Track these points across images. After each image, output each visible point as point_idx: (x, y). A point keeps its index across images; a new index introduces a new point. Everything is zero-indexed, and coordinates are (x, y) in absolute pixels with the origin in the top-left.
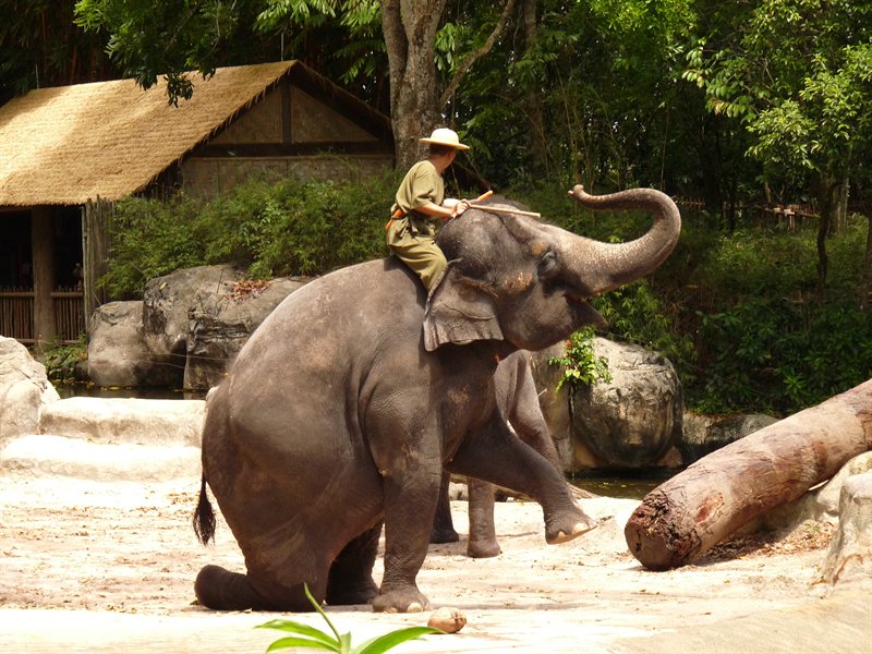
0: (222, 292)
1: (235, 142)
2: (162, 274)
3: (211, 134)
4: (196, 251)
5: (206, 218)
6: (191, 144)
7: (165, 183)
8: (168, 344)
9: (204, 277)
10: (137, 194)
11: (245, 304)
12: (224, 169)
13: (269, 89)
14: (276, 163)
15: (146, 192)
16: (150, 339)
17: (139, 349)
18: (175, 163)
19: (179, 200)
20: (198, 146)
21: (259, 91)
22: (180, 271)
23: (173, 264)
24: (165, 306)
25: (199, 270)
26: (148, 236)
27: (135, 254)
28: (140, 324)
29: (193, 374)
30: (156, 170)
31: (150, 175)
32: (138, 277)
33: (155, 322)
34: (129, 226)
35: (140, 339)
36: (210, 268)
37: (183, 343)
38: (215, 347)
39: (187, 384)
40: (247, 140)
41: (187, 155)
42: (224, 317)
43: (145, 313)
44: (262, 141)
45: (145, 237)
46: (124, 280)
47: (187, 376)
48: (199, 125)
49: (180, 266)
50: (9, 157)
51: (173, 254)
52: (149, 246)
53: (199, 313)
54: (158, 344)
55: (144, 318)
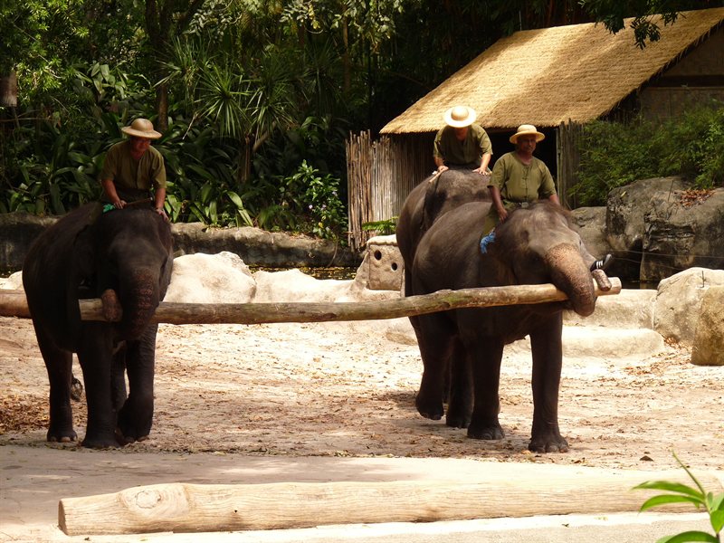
0: (672, 200)
1: (684, 74)
2: (622, 185)
3: (665, 67)
4: (652, 166)
5: (661, 137)
6: (648, 76)
7: (625, 109)
8: (627, 242)
9: (658, 187)
10: (601, 118)
11: (692, 209)
12: (675, 96)
13: (714, 30)
14: (719, 92)
15: (610, 116)
16: (613, 239)
17: (603, 247)
18: (634, 92)
19: (638, 123)
20: (653, 77)
21: (705, 31)
22: (638, 182)
23: (631, 176)
24: (625, 211)
25: (653, 181)
26: (612, 153)
27: (600, 168)
28: (604, 226)
29: (648, 268)
30: (618, 98)
31: (613, 102)
32: (603, 187)
33: (616, 224)
34: (595, 144)
35: (604, 237)
36: (663, 180)
37: (639, 242)
38: (666, 244)
39: (643, 277)
40: (695, 73)
41: (644, 85)
42: (674, 220)
43: (608, 217)
44: (707, 73)
45: (609, 153)
46: (591, 190)
47: (642, 269)
48: (654, 60)
49: (637, 178)
50: (497, 87)
51: (632, 168)
52: (612, 162)
53: (653, 217)
54: (618, 242)
55: (607, 221)
